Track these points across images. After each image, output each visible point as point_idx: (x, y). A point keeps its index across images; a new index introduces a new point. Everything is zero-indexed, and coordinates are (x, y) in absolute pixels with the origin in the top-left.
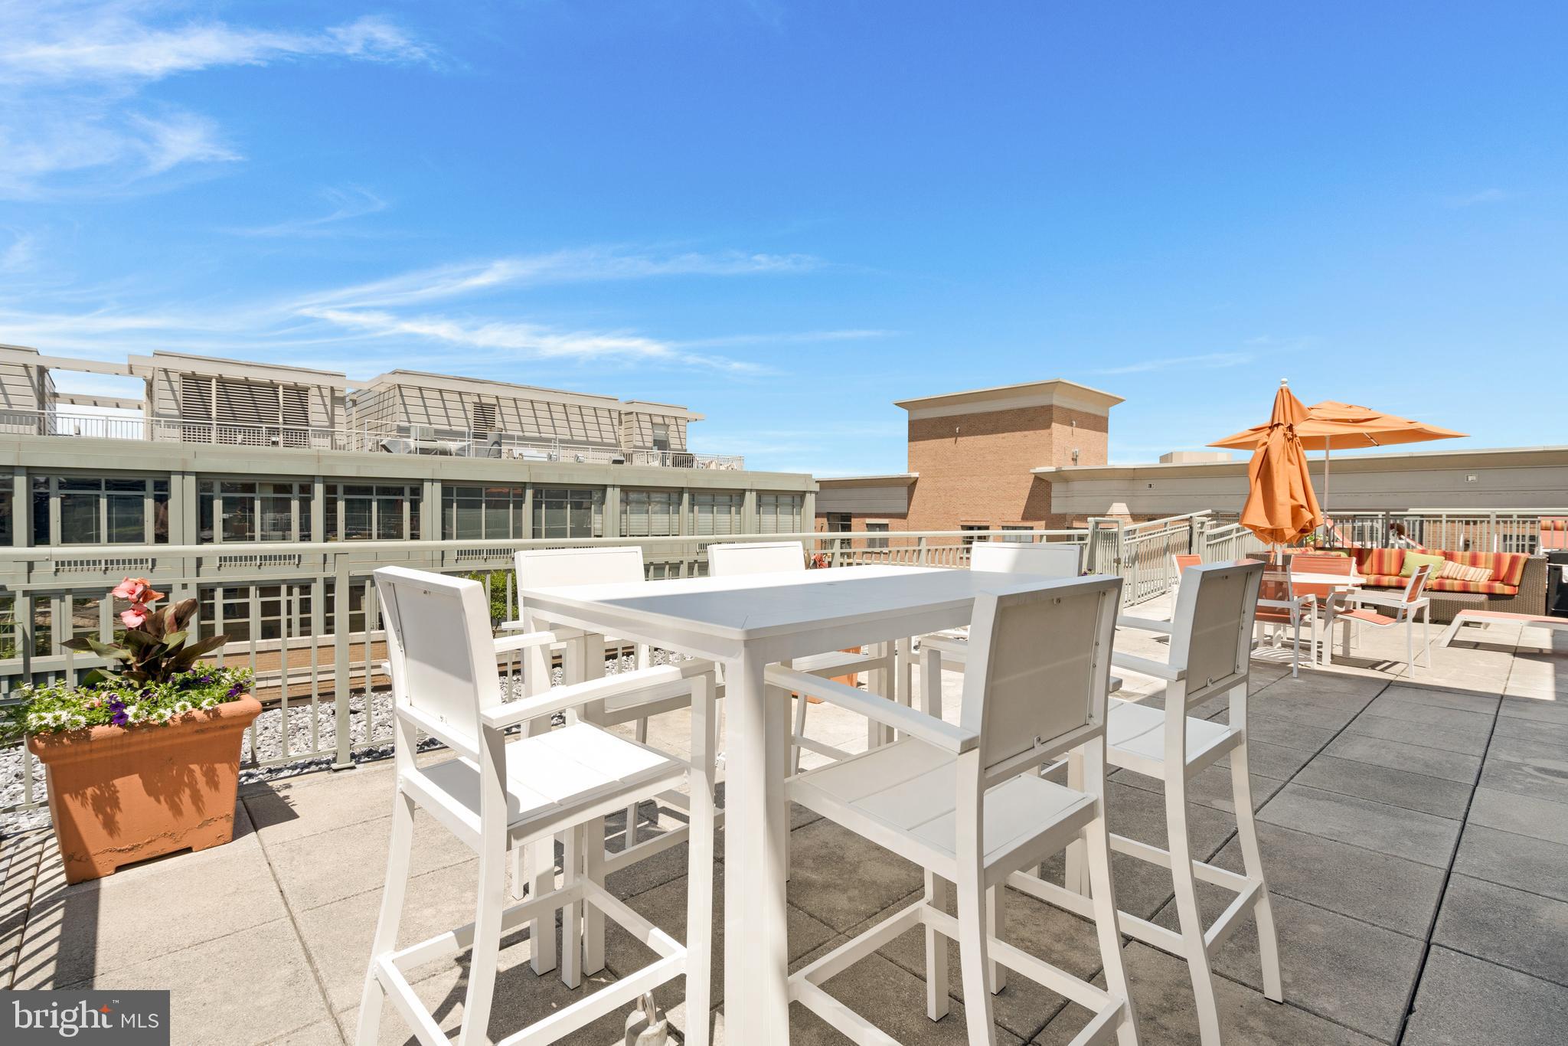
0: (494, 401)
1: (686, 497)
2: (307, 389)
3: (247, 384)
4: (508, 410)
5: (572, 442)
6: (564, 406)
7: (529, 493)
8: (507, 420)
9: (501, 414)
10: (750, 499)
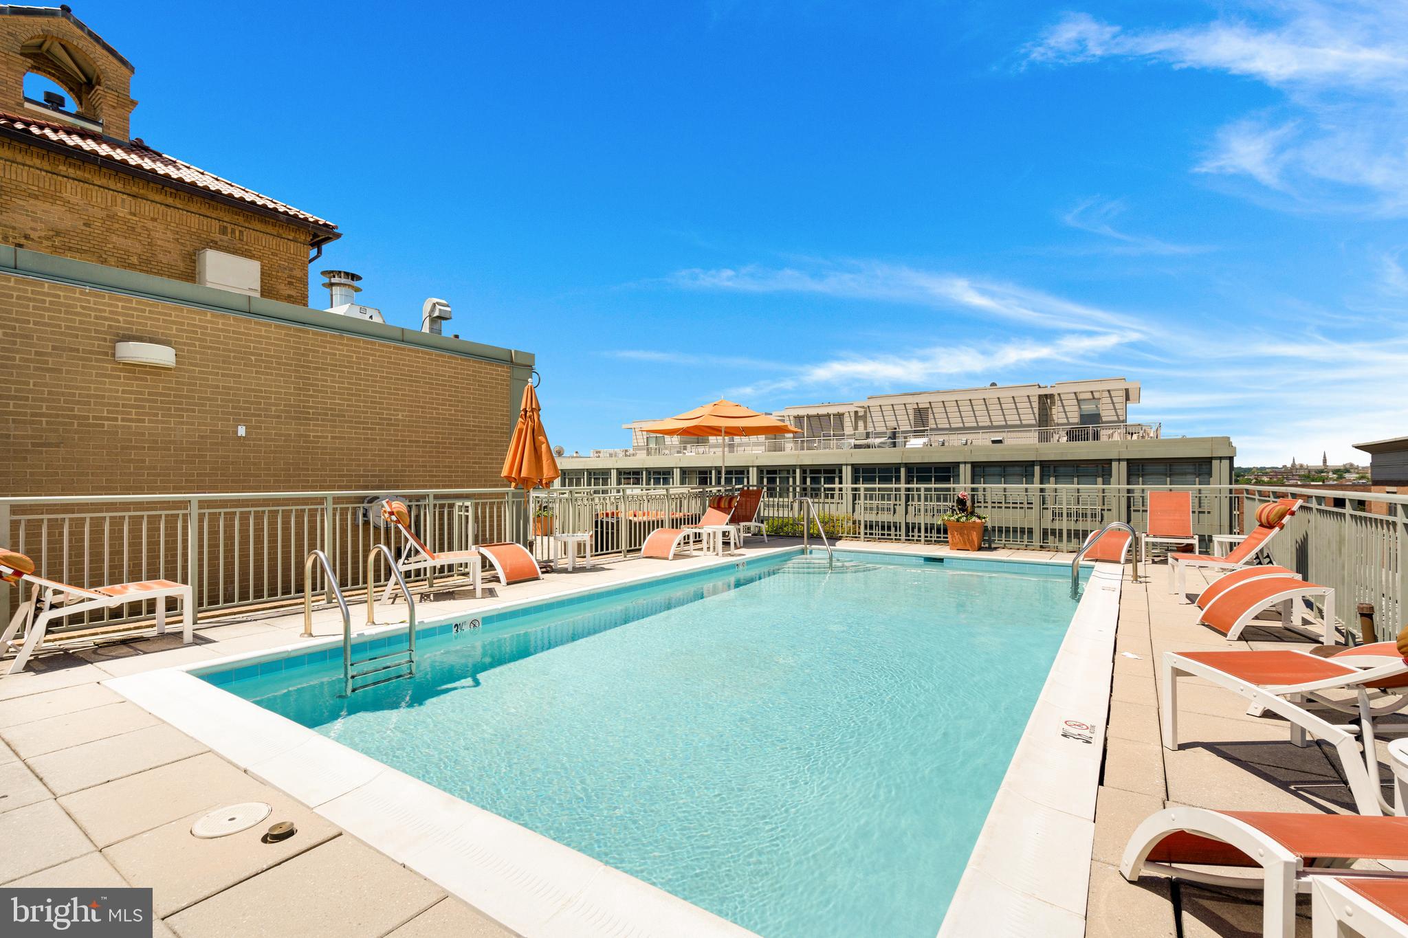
0: (928, 406)
1: (1037, 469)
2: (843, 414)
3: (818, 416)
4: (938, 410)
5: (964, 428)
6: (984, 399)
7: (903, 470)
8: (938, 418)
9: (933, 413)
10: (1119, 470)
